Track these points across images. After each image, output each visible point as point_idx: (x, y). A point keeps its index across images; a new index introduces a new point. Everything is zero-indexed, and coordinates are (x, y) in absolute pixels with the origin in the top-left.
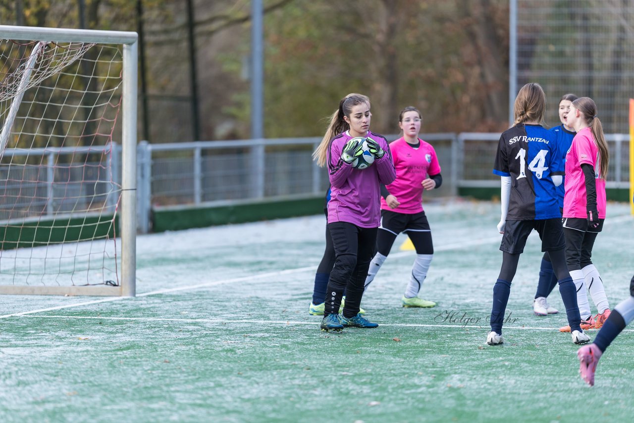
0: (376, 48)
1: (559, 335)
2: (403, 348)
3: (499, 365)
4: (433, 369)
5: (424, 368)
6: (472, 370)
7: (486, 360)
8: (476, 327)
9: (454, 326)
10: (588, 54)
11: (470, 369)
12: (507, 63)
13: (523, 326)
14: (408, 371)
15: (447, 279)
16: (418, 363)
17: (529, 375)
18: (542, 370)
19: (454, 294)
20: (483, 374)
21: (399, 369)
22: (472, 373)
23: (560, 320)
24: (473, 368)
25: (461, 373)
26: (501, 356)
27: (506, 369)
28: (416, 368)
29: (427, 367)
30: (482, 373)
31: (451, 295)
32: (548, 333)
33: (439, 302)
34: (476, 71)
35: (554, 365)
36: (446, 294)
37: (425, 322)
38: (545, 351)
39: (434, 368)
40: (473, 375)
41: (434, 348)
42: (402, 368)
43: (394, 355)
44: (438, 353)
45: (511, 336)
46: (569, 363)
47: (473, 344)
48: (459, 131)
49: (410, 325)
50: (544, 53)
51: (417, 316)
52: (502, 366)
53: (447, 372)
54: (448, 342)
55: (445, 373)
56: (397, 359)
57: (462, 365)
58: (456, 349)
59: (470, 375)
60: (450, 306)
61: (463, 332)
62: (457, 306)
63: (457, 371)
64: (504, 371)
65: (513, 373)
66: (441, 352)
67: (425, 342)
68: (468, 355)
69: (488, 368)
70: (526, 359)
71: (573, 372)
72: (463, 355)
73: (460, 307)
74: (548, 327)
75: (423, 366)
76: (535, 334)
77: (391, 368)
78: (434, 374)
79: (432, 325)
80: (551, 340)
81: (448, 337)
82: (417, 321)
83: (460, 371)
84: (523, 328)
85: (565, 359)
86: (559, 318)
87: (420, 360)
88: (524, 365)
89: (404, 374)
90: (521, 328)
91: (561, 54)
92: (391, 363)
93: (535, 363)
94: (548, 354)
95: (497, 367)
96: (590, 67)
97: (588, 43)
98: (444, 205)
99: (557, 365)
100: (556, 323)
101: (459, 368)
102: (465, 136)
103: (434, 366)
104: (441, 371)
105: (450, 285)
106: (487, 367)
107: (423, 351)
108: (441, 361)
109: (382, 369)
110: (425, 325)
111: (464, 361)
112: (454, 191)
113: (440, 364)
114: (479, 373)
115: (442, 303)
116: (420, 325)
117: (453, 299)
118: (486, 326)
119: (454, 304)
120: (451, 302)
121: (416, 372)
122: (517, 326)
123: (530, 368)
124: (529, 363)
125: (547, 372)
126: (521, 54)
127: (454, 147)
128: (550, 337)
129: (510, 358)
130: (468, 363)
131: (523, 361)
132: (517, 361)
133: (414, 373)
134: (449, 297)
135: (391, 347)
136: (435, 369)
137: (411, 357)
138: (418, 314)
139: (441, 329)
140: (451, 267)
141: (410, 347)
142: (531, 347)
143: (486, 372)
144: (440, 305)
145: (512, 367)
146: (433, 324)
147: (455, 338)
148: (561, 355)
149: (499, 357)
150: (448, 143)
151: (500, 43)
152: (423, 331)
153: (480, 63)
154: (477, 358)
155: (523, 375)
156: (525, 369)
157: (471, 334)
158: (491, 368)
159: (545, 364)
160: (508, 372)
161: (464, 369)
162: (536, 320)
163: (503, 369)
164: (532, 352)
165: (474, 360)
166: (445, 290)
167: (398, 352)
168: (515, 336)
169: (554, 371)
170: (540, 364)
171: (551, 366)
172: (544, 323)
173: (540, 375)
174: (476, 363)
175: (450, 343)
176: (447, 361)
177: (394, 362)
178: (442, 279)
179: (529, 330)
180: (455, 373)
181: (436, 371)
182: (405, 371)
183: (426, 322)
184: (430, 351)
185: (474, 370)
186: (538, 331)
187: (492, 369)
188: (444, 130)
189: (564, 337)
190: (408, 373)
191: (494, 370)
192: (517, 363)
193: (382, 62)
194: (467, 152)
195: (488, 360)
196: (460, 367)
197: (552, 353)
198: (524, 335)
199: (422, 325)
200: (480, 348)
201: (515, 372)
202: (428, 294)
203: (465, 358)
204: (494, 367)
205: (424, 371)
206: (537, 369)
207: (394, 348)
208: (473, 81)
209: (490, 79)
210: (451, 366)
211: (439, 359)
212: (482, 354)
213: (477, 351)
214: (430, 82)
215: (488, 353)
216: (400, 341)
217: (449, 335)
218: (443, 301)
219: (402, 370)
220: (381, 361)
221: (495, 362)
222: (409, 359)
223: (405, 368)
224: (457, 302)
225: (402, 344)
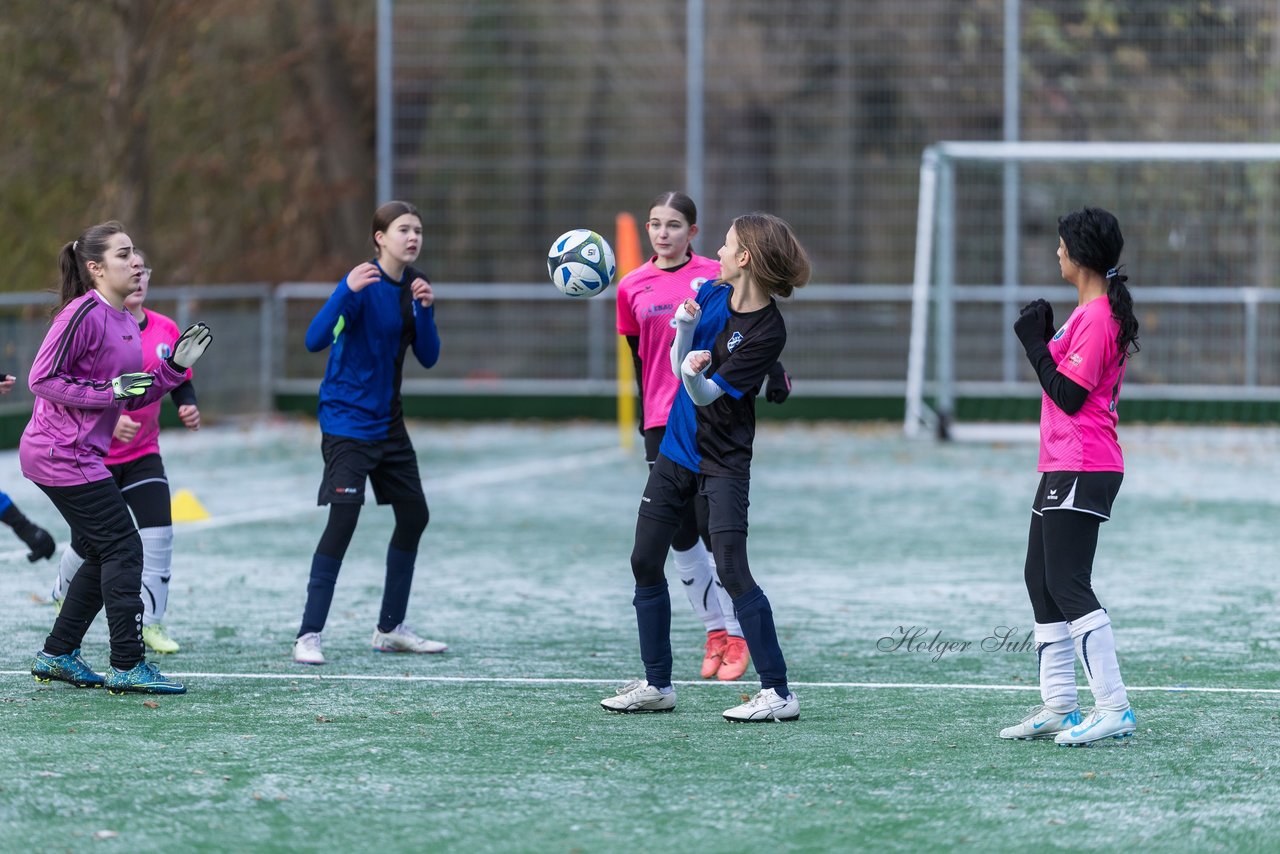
0: (108, 113)
1: (479, 692)
2: (164, 720)
3: (357, 754)
4: (225, 764)
5: (207, 762)
6: (303, 764)
7: (332, 743)
8: (311, 676)
9: (266, 676)
10: (535, 123)
11: (299, 763)
12: (371, 142)
13: (407, 675)
14: (174, 768)
15: (253, 581)
16: (195, 752)
17: (419, 774)
18: (446, 764)
19: (267, 611)
20: (326, 773)
21: (156, 764)
22: (304, 771)
23: (481, 661)
24: (305, 761)
25: (283, 770)
26: (362, 736)
27: (373, 761)
28: (190, 762)
29: (212, 759)
30: (324, 770)
31: (260, 612)
32: (456, 688)
33: (237, 628)
34: (310, 158)
35: (470, 753)
36: (250, 612)
37: (208, 669)
38: (451, 724)
39: (227, 760)
40: (305, 775)
41: (228, 721)
42: (161, 762)
43: (147, 736)
44: (235, 732)
45: (383, 694)
46: (500, 748)
47: (306, 712)
48: (276, 281)
49: (179, 675)
50: (448, 121)
51: (192, 656)
52: (364, 757)
53: (253, 769)
54: (255, 708)
55: (249, 770)
56: (153, 743)
57: (284, 756)
58: (271, 722)
59: (300, 774)
60: (259, 635)
61: (284, 688)
62: (272, 636)
63: (273, 766)
64: (367, 766)
65: (387, 770)
66: (240, 728)
67: (209, 708)
68: (295, 735)
69: (337, 761)
70: (413, 742)
71: (507, 765)
72: (286, 733)
73: (280, 638)
74: (457, 676)
75: (204, 757)
76: (431, 690)
77: (140, 761)
78: (227, 773)
79: (222, 675)
80: (464, 703)
81: (255, 698)
82: (192, 666)
83: (279, 766)
84: (407, 679)
85: (490, 741)
86: (480, 658)
87: (199, 746)
88: (408, 753)
89: (167, 773)
90: (402, 678)
91: (479, 123)
92: (140, 751)
93: (432, 750)
94: (456, 730)
95: (355, 758)
96: (538, 149)
97: (535, 101)
98: (245, 429)
99: (474, 752)
100: (472, 669)
101: (278, 761)
102: (287, 290)
103: (226, 756)
104: (240, 767)
105: (259, 593)
106: (334, 758)
107: (205, 727)
108: (240, 748)
109: (121, 764)
110: (208, 675)
111: (287, 747)
112: (266, 401)
113: (238, 753)
114: (316, 771)
115: (244, 629)
116: (199, 675)
117: (265, 621)
118: (332, 674)
119: (267, 631)
120: (261, 627)
121: (190, 769)
122: (395, 674)
123: (422, 759)
124: (419, 750)
125: (455, 768)
126: (401, 123)
127: (267, 312)
128: (461, 696)
129: (379, 739)
130: (295, 751)
131: (408, 745)
132: (395, 745)
133: (186, 772)
134: (257, 617)
135: (139, 720)
136: (229, 764)
137: (180, 739)
138: (194, 651)
139: (240, 682)
140: (259, 555)
141: (179, 719)
142: (424, 718)
143: (333, 767)
144: (238, 633)
145: (385, 758)
146: (224, 671)
147: (268, 699)
148: (484, 732)
149: (358, 737)
150: (254, 304)
151: (358, 101)
152: (205, 687)
153: (318, 140)
154: (314, 739)
155: (408, 773)
156: (411, 762)
157: (302, 692)
158: (341, 761)
159: (451, 751)
160: (377, 767)
161: (288, 762)
162: (433, 662)
163: (367, 762)
164: (424, 727)
165: (307, 744)
166: (248, 602)
167: (153, 730)
168: (391, 695)
169: (470, 766)
170: (442, 751)
171: (463, 756)
172: (449, 669)
173: (441, 772)
174: (312, 750)
175: (259, 711)
176: (252, 747)
177: (145, 749)
178: (243, 580)
179: (418, 681)
180: (270, 771)
181: (230, 766)
182: (168, 767)
183: (210, 667)
184: (218, 727)
185: (308, 764)
186: (438, 684)
187: (346, 761)
188: (247, 277)
189: (488, 696)
190: (173, 772)
191: (349, 764)
192: (395, 749)
193: (119, 142)
194: (292, 323)
195: (337, 745)
196: (280, 759)
197: (466, 729)
198: (409, 692)
199: (203, 675)
200: (319, 720)
201: (391, 768)
202: (214, 612)
203: (290, 741)
204: (348, 757)
205: (209, 768)
206: (436, 760)
207: (146, 722)
208: (304, 179)
209: (339, 173)
210: (261, 756)
211: (237, 742)
212: (325, 731)
213: (314, 727)
214: (218, 182)
215: (335, 729)
216: (157, 707)
217: (257, 695)
218: (246, 625)
219: (162, 765)
220: (119, 748)
221: (351, 748)
222: (176, 743)
223: (167, 763)
224: (273, 627)
225: (161, 713)
